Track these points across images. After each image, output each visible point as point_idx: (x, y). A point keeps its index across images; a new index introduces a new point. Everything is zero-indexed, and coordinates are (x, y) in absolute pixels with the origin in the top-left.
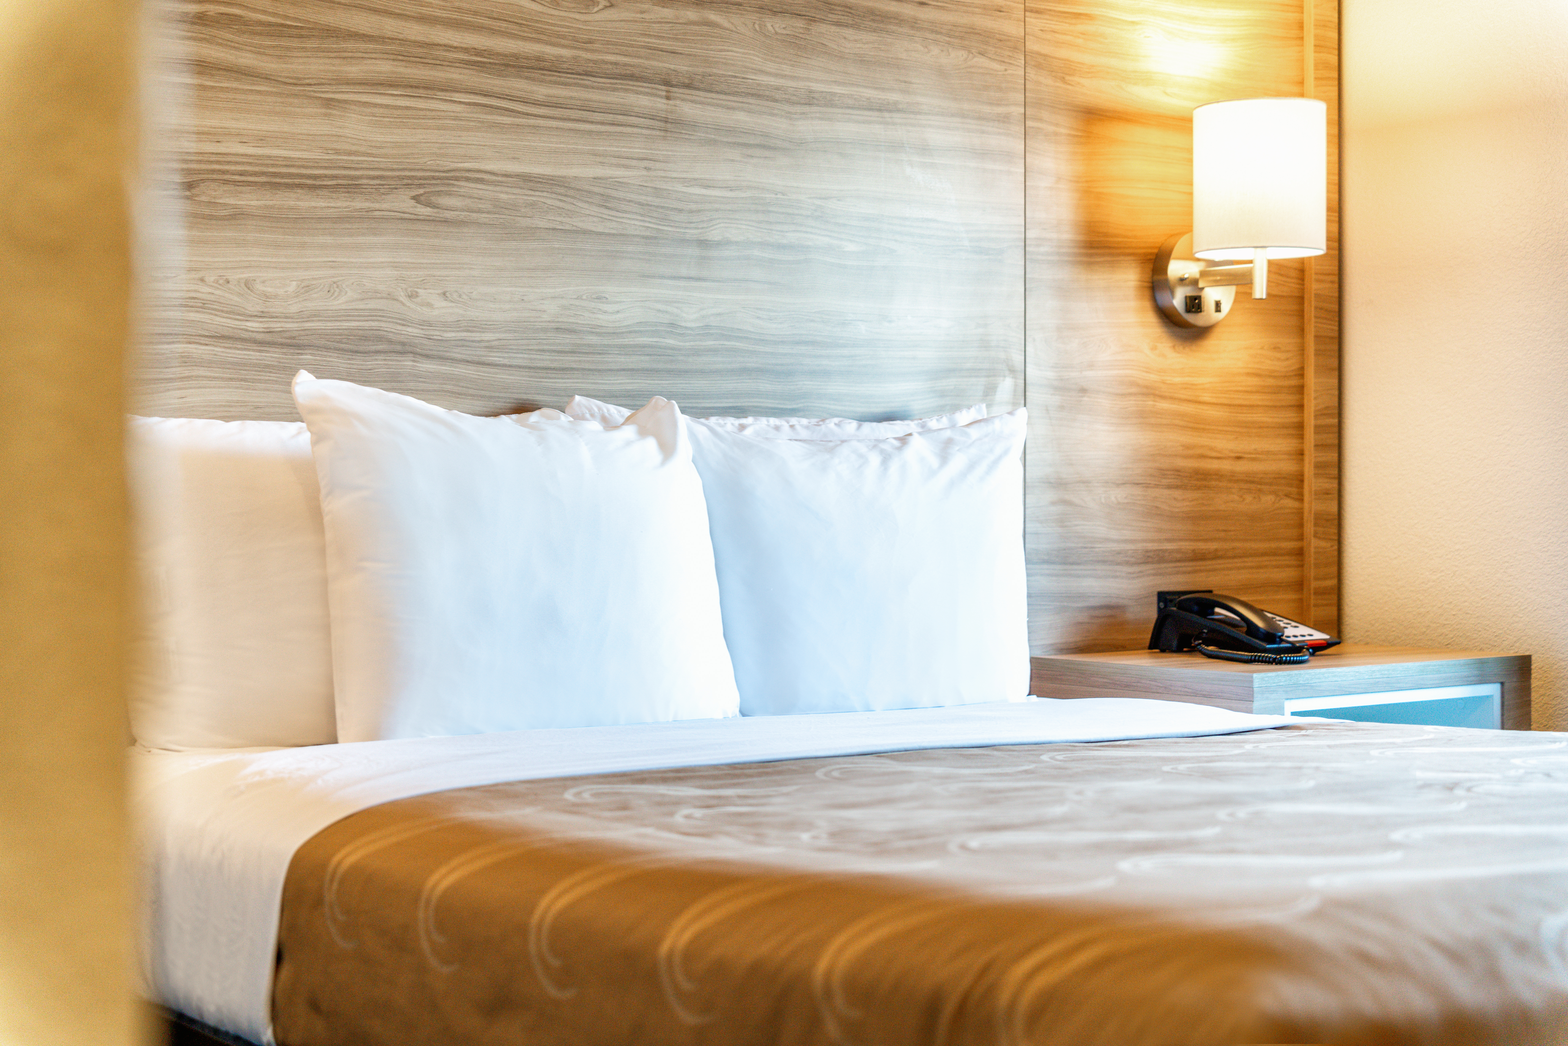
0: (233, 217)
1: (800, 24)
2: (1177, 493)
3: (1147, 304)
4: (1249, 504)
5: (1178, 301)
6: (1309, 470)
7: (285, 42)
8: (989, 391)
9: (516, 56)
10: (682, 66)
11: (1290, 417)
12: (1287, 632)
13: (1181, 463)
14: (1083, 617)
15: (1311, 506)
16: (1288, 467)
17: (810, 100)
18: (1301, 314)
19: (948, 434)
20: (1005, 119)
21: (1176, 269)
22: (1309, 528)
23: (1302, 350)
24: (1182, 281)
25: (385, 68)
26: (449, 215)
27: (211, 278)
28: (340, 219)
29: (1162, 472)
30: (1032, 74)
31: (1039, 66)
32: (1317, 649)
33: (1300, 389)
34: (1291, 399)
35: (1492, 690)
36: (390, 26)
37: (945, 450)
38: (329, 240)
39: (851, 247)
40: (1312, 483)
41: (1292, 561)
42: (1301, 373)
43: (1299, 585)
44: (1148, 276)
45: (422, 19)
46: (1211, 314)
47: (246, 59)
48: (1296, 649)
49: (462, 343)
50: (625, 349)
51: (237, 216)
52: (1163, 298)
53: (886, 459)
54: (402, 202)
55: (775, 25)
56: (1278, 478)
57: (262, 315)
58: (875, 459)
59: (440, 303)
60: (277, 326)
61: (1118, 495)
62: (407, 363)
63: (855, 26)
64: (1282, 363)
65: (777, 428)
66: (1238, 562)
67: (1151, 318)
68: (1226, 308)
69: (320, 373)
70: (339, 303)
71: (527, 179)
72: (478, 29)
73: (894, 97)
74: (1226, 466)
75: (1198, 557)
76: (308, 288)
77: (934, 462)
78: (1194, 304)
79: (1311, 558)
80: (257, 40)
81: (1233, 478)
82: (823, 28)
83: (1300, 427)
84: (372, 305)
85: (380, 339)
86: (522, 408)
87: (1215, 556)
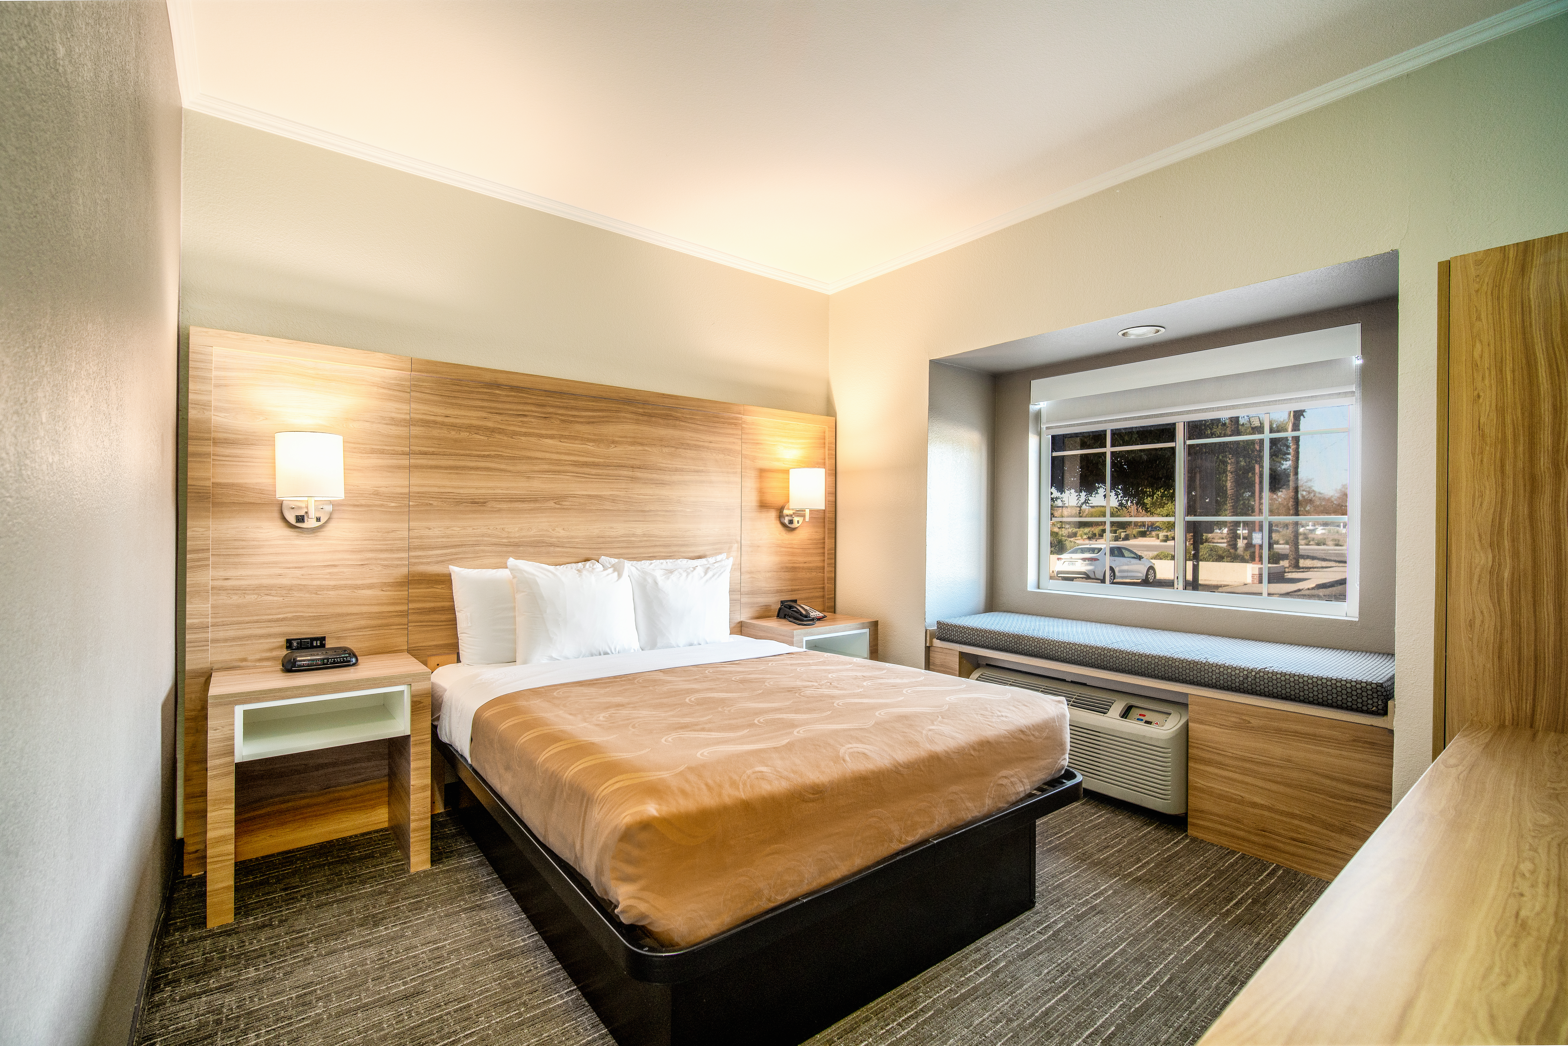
0: (499, 511)
1: (673, 449)
2: (786, 573)
3: (778, 522)
4: (808, 575)
5: (786, 521)
6: (826, 565)
7: (516, 461)
8: (730, 548)
9: (586, 462)
10: (637, 463)
11: (821, 551)
12: (811, 614)
13: (788, 565)
14: (758, 609)
15: (826, 575)
16: (820, 564)
17: (676, 470)
18: (824, 522)
19: (708, 566)
20: (735, 473)
21: (786, 512)
22: (826, 581)
23: (824, 532)
24: (787, 515)
25: (546, 467)
26: (565, 507)
27: (491, 528)
28: (531, 510)
29: (782, 568)
30: (743, 460)
31: (746, 458)
32: (819, 619)
33: (824, 543)
34: (821, 546)
35: (867, 631)
36: (548, 455)
37: (707, 571)
38: (528, 516)
39: (688, 510)
40: (827, 569)
41: (821, 590)
42: (824, 539)
43: (823, 597)
44: (778, 514)
45: (557, 453)
46: (795, 525)
47: (503, 467)
48: (813, 620)
49: (569, 542)
50: (619, 542)
51: (500, 510)
52: (782, 520)
53: (688, 574)
54: (551, 504)
55: (665, 450)
56: (817, 568)
57: (507, 538)
58: (685, 574)
59: (562, 531)
60: (512, 540)
61: (769, 575)
62: (552, 549)
63: (690, 449)
64: (819, 536)
65: (662, 563)
66: (805, 591)
67: (779, 525)
68: (800, 523)
69: (518, 558)
70: (532, 533)
71: (589, 496)
72: (575, 455)
73: (701, 468)
74: (801, 565)
75: (793, 590)
76: (521, 529)
77: (703, 574)
78: (791, 522)
79: (826, 589)
80: (506, 461)
81: (803, 568)
82: (680, 450)
83: (824, 553)
84: (541, 533)
85: (543, 542)
86: (587, 560)
87: (798, 590)
